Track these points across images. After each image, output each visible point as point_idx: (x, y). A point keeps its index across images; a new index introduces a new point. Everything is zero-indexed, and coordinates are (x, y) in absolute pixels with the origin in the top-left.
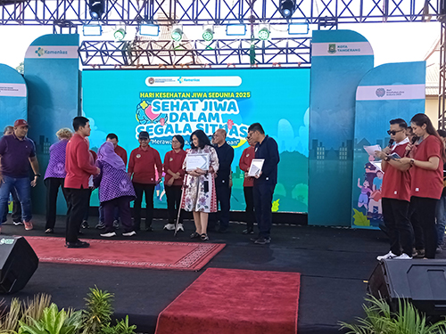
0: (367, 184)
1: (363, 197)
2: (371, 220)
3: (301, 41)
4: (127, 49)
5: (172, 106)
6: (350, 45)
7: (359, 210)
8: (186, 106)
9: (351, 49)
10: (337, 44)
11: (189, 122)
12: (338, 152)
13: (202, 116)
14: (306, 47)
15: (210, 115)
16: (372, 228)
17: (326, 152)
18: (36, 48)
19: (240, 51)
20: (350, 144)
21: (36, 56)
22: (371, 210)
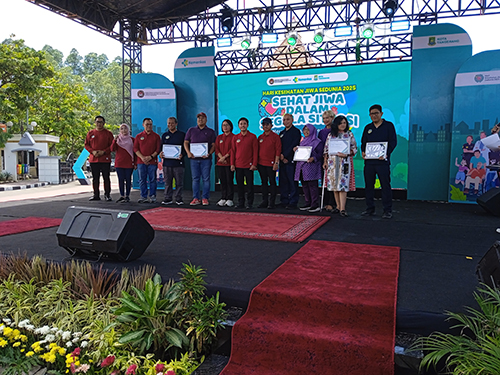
0: (464, 163)
1: (460, 174)
2: (468, 195)
3: (402, 37)
4: (252, 56)
5: (289, 101)
6: (449, 37)
7: (456, 186)
8: (300, 101)
9: (451, 40)
10: (437, 37)
11: (303, 114)
12: (436, 135)
13: (314, 109)
14: (407, 42)
15: (321, 107)
16: (468, 202)
17: (425, 135)
18: (182, 60)
19: (346, 50)
20: (449, 127)
21: (183, 66)
22: (468, 186)
